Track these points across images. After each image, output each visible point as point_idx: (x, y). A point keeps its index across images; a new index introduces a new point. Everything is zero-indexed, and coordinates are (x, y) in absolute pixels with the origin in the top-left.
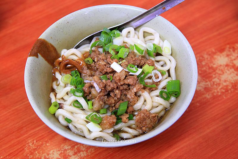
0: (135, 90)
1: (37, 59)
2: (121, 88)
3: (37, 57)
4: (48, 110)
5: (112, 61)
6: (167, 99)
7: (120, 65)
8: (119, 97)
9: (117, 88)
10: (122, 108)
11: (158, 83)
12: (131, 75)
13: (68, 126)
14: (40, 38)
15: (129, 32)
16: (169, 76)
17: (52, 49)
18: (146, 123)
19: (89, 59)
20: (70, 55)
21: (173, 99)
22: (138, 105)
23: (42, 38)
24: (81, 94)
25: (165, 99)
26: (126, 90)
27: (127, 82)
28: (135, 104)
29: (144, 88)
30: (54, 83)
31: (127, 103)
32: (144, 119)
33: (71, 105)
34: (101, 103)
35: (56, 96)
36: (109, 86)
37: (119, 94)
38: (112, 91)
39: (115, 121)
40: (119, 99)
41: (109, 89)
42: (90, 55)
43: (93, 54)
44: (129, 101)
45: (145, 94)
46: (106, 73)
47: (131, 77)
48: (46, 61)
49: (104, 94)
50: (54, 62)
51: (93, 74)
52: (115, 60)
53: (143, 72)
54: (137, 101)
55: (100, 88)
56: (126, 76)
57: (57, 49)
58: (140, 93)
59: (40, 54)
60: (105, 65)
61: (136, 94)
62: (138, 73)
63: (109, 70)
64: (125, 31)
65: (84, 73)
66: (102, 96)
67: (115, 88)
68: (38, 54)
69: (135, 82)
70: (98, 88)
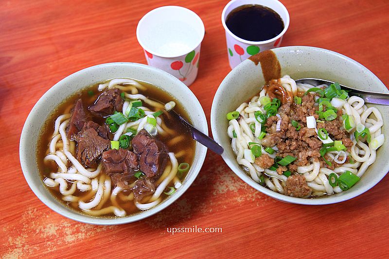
0: (309, 153)
1: (255, 66)
2: (300, 143)
3: (257, 64)
4: (228, 113)
5: (312, 114)
6: (333, 185)
7: (317, 123)
8: (292, 148)
9: (297, 139)
10: (287, 160)
11: (338, 165)
12: (318, 139)
13: (232, 139)
14: (272, 50)
15: (358, 102)
16: (358, 169)
17: (276, 67)
18: (295, 188)
19: (299, 99)
20: (287, 84)
21: (338, 189)
22: (303, 169)
23: (274, 52)
24: (262, 121)
25: (330, 183)
26: (304, 148)
27: (308, 141)
28: (301, 166)
29: (320, 159)
30: (255, 98)
31: (294, 159)
32: (295, 184)
33: (248, 124)
34: (273, 141)
35: (245, 108)
36: (291, 133)
37: (294, 146)
38: (291, 139)
39: (270, 164)
40: (291, 152)
41: (288, 135)
42: (303, 96)
43: (306, 97)
44: (298, 159)
45: (317, 165)
46: (300, 121)
47: (316, 140)
48: (263, 73)
49: (281, 136)
50: (270, 80)
51: (291, 114)
52: (317, 115)
53: (332, 145)
54: (305, 165)
55: (281, 128)
56: (313, 136)
57: (281, 70)
58: (313, 160)
59: (261, 63)
60: (305, 114)
61: (308, 158)
62: (325, 142)
63: (303, 120)
64: (354, 99)
65: (283, 107)
66: (278, 136)
67: (294, 138)
68: (259, 62)
69: (316, 147)
70: (278, 127)
